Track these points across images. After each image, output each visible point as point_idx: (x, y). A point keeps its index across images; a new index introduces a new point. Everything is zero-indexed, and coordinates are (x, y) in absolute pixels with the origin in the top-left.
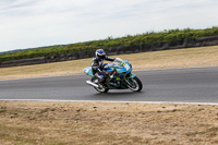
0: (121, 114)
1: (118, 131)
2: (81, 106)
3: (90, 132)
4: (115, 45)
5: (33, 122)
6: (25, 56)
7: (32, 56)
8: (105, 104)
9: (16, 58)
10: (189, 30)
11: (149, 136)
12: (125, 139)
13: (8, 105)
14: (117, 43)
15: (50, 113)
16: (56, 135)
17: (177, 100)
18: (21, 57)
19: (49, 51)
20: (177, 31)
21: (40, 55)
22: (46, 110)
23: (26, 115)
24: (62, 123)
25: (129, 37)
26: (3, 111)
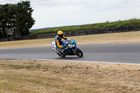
0: (115, 71)
1: (112, 82)
2: (88, 65)
3: (94, 82)
4: (111, 27)
5: (58, 74)
6: (53, 32)
8: (104, 64)
9: (47, 33)
11: (132, 86)
12: (117, 87)
13: (41, 63)
14: (112, 25)
15: (69, 69)
16: (73, 83)
18: (50, 33)
19: (68, 29)
22: (66, 67)
23: (53, 70)
24: (76, 75)
25: (120, 21)
26: (38, 67)
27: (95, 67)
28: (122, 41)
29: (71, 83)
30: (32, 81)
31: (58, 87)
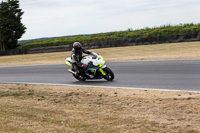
0: (140, 100)
1: (137, 116)
2: (102, 92)
3: (111, 115)
4: (134, 36)
5: (58, 104)
6: (52, 44)
7: (58, 44)
8: (125, 90)
9: (42, 45)
11: (165, 121)
12: (143, 123)
13: (35, 88)
14: (136, 34)
15: (74, 97)
16: (80, 117)
17: (192, 89)
18: (47, 45)
19: (74, 40)
20: (192, 25)
21: (65, 43)
22: (71, 94)
23: (51, 98)
24: (85, 106)
25: (147, 29)
26: (31, 94)
27: (112, 94)
28: (151, 56)
29: (77, 118)
30: (22, 115)
31: (59, 123)
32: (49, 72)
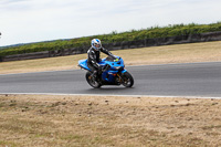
0: (134, 108)
1: (133, 125)
2: (92, 100)
3: (104, 125)
4: (119, 40)
5: (45, 115)
6: (29, 51)
7: (36, 50)
8: (116, 98)
9: (19, 52)
10: (193, 25)
11: (165, 130)
12: (141, 132)
13: (17, 98)
15: (62, 107)
16: (71, 128)
17: (189, 95)
18: (24, 51)
19: (53, 45)
20: (182, 26)
21: (44, 49)
22: (57, 104)
23: (37, 109)
24: (75, 116)
25: (133, 31)
26: (13, 105)
27: (102, 102)
28: (140, 61)
29: (67, 129)
30: (6, 127)
31: (49, 135)
32: (30, 81)
